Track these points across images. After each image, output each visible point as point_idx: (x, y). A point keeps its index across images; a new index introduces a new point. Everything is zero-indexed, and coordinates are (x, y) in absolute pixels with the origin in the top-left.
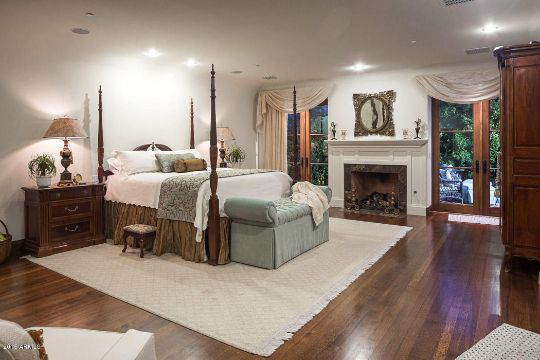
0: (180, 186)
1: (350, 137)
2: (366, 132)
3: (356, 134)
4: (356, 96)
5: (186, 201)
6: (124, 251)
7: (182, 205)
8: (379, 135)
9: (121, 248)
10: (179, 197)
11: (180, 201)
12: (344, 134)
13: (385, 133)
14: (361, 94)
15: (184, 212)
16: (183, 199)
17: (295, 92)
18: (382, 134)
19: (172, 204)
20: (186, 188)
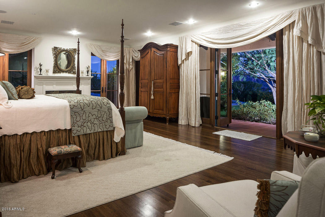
0: (91, 105)
1: (51, 74)
2: (60, 71)
3: (54, 72)
4: (55, 49)
5: (99, 116)
6: (53, 178)
7: (96, 120)
8: (67, 73)
9: (50, 175)
10: (93, 114)
11: (94, 117)
12: (47, 71)
13: (71, 72)
14: (59, 47)
15: (98, 125)
16: (97, 115)
17: (79, 42)
18: (69, 73)
19: (87, 121)
20: (98, 106)
